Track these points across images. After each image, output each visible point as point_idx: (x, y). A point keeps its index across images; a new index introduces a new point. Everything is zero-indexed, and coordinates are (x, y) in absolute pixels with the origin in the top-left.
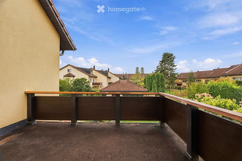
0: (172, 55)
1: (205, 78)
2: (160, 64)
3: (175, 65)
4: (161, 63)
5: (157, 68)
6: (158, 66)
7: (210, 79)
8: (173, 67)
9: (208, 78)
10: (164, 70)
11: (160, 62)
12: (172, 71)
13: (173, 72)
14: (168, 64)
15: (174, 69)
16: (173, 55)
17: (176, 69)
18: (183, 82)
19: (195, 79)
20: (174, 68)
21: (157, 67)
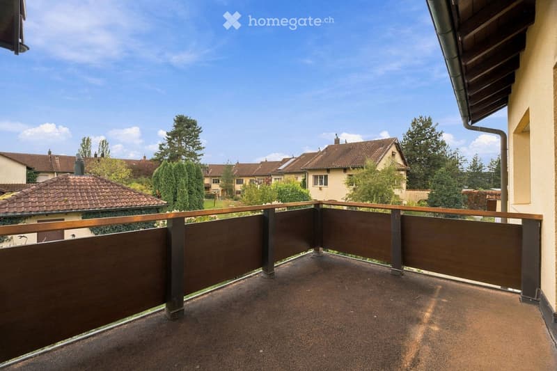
0: (194, 123)
1: (249, 176)
2: (168, 138)
3: (202, 146)
4: (170, 137)
5: (161, 148)
6: (163, 145)
7: (257, 178)
8: (196, 150)
9: (254, 176)
10: (178, 155)
11: (168, 134)
12: (196, 159)
13: (196, 161)
14: (187, 143)
15: (199, 154)
16: (198, 124)
17: (202, 155)
18: (213, 182)
19: (233, 176)
20: (198, 152)
21: (161, 145)
